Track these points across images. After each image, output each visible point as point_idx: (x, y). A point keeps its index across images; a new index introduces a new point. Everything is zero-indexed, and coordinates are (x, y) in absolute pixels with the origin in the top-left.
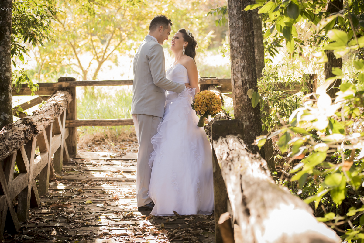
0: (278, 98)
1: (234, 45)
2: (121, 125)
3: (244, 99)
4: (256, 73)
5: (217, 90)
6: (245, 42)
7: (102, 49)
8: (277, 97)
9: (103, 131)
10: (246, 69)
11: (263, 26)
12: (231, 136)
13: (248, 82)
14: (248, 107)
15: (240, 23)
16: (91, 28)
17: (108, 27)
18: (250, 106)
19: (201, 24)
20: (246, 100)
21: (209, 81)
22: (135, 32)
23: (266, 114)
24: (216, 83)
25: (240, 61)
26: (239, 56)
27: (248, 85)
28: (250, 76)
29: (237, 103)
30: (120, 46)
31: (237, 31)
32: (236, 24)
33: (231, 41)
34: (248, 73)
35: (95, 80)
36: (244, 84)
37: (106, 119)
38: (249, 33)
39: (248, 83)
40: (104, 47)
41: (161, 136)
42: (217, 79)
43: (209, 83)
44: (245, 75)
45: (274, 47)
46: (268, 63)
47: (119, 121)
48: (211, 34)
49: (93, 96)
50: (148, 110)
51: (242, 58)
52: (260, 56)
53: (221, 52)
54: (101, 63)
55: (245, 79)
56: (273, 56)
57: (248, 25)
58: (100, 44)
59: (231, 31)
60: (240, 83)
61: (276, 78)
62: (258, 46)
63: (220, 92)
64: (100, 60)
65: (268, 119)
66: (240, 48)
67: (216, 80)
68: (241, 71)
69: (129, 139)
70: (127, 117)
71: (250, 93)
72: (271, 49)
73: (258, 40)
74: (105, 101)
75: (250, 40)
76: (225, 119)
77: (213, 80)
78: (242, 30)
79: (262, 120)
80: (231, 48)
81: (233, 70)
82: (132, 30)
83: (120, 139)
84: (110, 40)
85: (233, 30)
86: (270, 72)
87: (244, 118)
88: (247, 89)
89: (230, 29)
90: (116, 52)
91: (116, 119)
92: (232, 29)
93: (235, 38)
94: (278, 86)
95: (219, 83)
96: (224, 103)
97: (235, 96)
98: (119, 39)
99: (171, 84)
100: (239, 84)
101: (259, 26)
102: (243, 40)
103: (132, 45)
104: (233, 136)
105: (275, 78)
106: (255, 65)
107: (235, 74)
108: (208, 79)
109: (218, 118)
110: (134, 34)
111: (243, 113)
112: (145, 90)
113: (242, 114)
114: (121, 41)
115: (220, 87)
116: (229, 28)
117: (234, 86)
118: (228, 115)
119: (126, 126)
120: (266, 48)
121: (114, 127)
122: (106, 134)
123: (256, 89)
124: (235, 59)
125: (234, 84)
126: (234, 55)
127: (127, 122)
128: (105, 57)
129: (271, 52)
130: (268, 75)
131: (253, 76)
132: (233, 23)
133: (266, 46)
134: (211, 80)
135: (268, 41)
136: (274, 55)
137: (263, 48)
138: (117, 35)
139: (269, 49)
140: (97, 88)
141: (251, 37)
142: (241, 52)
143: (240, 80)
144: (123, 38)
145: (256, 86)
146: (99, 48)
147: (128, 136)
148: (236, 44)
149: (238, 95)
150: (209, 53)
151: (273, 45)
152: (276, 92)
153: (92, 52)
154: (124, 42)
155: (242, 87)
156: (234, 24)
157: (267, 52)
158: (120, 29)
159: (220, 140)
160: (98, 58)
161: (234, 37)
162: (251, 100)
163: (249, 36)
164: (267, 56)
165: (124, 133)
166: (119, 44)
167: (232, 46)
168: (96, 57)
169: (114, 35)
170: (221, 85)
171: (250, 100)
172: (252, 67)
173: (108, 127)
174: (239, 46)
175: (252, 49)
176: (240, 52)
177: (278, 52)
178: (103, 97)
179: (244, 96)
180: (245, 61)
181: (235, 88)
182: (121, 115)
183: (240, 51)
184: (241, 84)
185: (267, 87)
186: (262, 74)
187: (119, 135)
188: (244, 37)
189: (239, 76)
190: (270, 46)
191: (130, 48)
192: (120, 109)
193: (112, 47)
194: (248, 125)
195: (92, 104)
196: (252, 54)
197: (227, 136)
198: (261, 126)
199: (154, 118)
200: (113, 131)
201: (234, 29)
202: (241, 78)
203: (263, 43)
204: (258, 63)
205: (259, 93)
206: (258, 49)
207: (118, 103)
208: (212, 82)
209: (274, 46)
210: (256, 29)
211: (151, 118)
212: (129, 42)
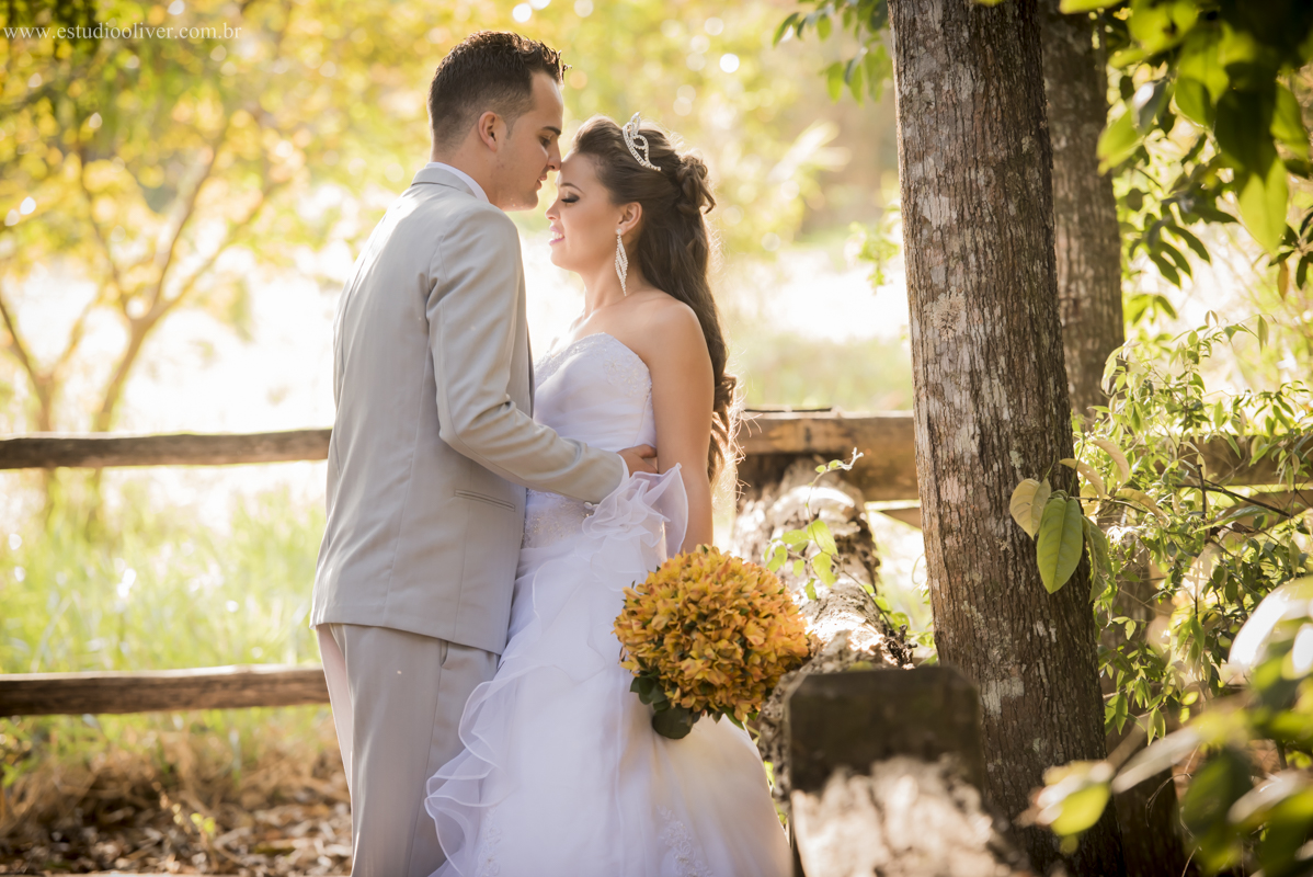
0: (1202, 529)
1: (926, 214)
2: (259, 703)
3: (991, 543)
4: (1062, 381)
5: (836, 485)
6: (996, 199)
7: (152, 242)
8: (1196, 525)
9: (150, 740)
10: (1002, 360)
11: (1113, 94)
12: (900, 764)
13: (1018, 434)
14: (1017, 586)
15: (966, 84)
16: (81, 116)
17: (182, 111)
18: (1029, 582)
19: (752, 85)
20: (1005, 545)
21: (787, 430)
22: (350, 142)
23: (1130, 631)
24: (834, 443)
25: (963, 314)
26: (958, 278)
27: (1014, 455)
28: (1030, 403)
29: (949, 567)
30: (259, 226)
31: (945, 131)
32: (937, 88)
33: (911, 192)
34: (1012, 380)
35: (104, 430)
36: (988, 450)
37: (171, 667)
38: (1018, 139)
39: (1015, 443)
40: (161, 230)
41: (483, 765)
42: (839, 422)
43: (792, 443)
44: (996, 393)
45: (1180, 223)
46: (1144, 322)
47: (247, 681)
48: (814, 146)
49: (92, 528)
50: (411, 606)
51: (980, 296)
52: (1097, 280)
53: (866, 255)
54: (141, 329)
55: (998, 422)
56: (1175, 280)
57: (1010, 92)
58: (138, 213)
59: (909, 132)
60: (965, 442)
61: (1192, 414)
62: (1082, 221)
63: (853, 496)
64: (138, 308)
65: (1144, 659)
66: (968, 232)
67: (832, 428)
68: (973, 374)
69: (309, 790)
70: (299, 656)
71: (1027, 504)
72: (1166, 235)
73: (1080, 179)
74: (163, 559)
75: (1026, 186)
76: (878, 659)
77: (816, 429)
78: (977, 123)
79: (1106, 669)
80: (914, 236)
81: (926, 364)
82: (330, 127)
83: (254, 788)
84: (198, 187)
85: (922, 127)
86: (1151, 377)
87: (995, 653)
88: (1007, 479)
89: (903, 118)
90: (238, 260)
91: (227, 670)
92: (917, 116)
93: (932, 175)
94: (1200, 460)
95: (847, 442)
96: (878, 563)
97: (936, 521)
98: (253, 183)
99: (544, 442)
100: (959, 449)
101: (1087, 96)
102: (982, 182)
103: (333, 215)
104: (915, 764)
105: (1186, 410)
106: (1055, 331)
107: (936, 391)
108: (782, 423)
109: (830, 659)
110: (341, 151)
111: (987, 624)
112: (401, 480)
113: (983, 633)
114: (269, 190)
115: (847, 467)
116: (898, 114)
117: (930, 464)
118: (895, 637)
119: (290, 711)
120: (1130, 227)
121: (213, 718)
122: (169, 758)
123: (1066, 482)
124: (934, 298)
125: (934, 451)
126: (927, 277)
127: (296, 687)
128: (171, 289)
129: (1166, 256)
130: (1143, 394)
131: (1042, 398)
132: (919, 85)
133: (1137, 220)
134: (801, 427)
135: (1143, 189)
136: (1180, 272)
137: (1114, 231)
138: (239, 159)
139: (1152, 239)
140: (118, 479)
141: (1031, 162)
142: (972, 258)
143: (969, 428)
144: (277, 175)
145: (1066, 461)
146: (130, 234)
147: (306, 768)
148: (940, 210)
149: (955, 516)
150: (804, 263)
151: (1174, 208)
152: (1191, 497)
153: (90, 260)
154: (282, 197)
155: (980, 469)
156: (928, 86)
157: (1142, 251)
158: (259, 117)
159: (836, 790)
160: (123, 300)
161: (930, 167)
162: (1034, 545)
163: (1019, 160)
164: (1141, 277)
165: (280, 756)
166: (253, 214)
167: (916, 222)
168: (112, 292)
169: (225, 158)
170: (856, 456)
171: (1027, 547)
172: (1038, 345)
173: (179, 719)
174: (961, 216)
175: (1037, 237)
176: (964, 258)
177: (1204, 255)
178: (157, 532)
179: (991, 523)
180: (998, 311)
181: (939, 476)
182: (259, 644)
183: (963, 248)
184: (974, 448)
185: (1135, 467)
186: (1105, 385)
187: (251, 765)
188: (987, 164)
189: (961, 399)
190: (1158, 215)
191: (318, 237)
192: (252, 603)
193: (209, 232)
194: (1021, 700)
195: (84, 577)
196: (1037, 267)
197: (878, 767)
198: (1101, 704)
199: (453, 653)
200: (213, 742)
201: (926, 118)
202: (972, 416)
203: (1110, 200)
204: (1084, 323)
205: (1084, 503)
206: (1084, 235)
207: (245, 570)
208: (809, 437)
209: (1183, 215)
210: (1072, 117)
211: (433, 650)
212: (318, 200)
